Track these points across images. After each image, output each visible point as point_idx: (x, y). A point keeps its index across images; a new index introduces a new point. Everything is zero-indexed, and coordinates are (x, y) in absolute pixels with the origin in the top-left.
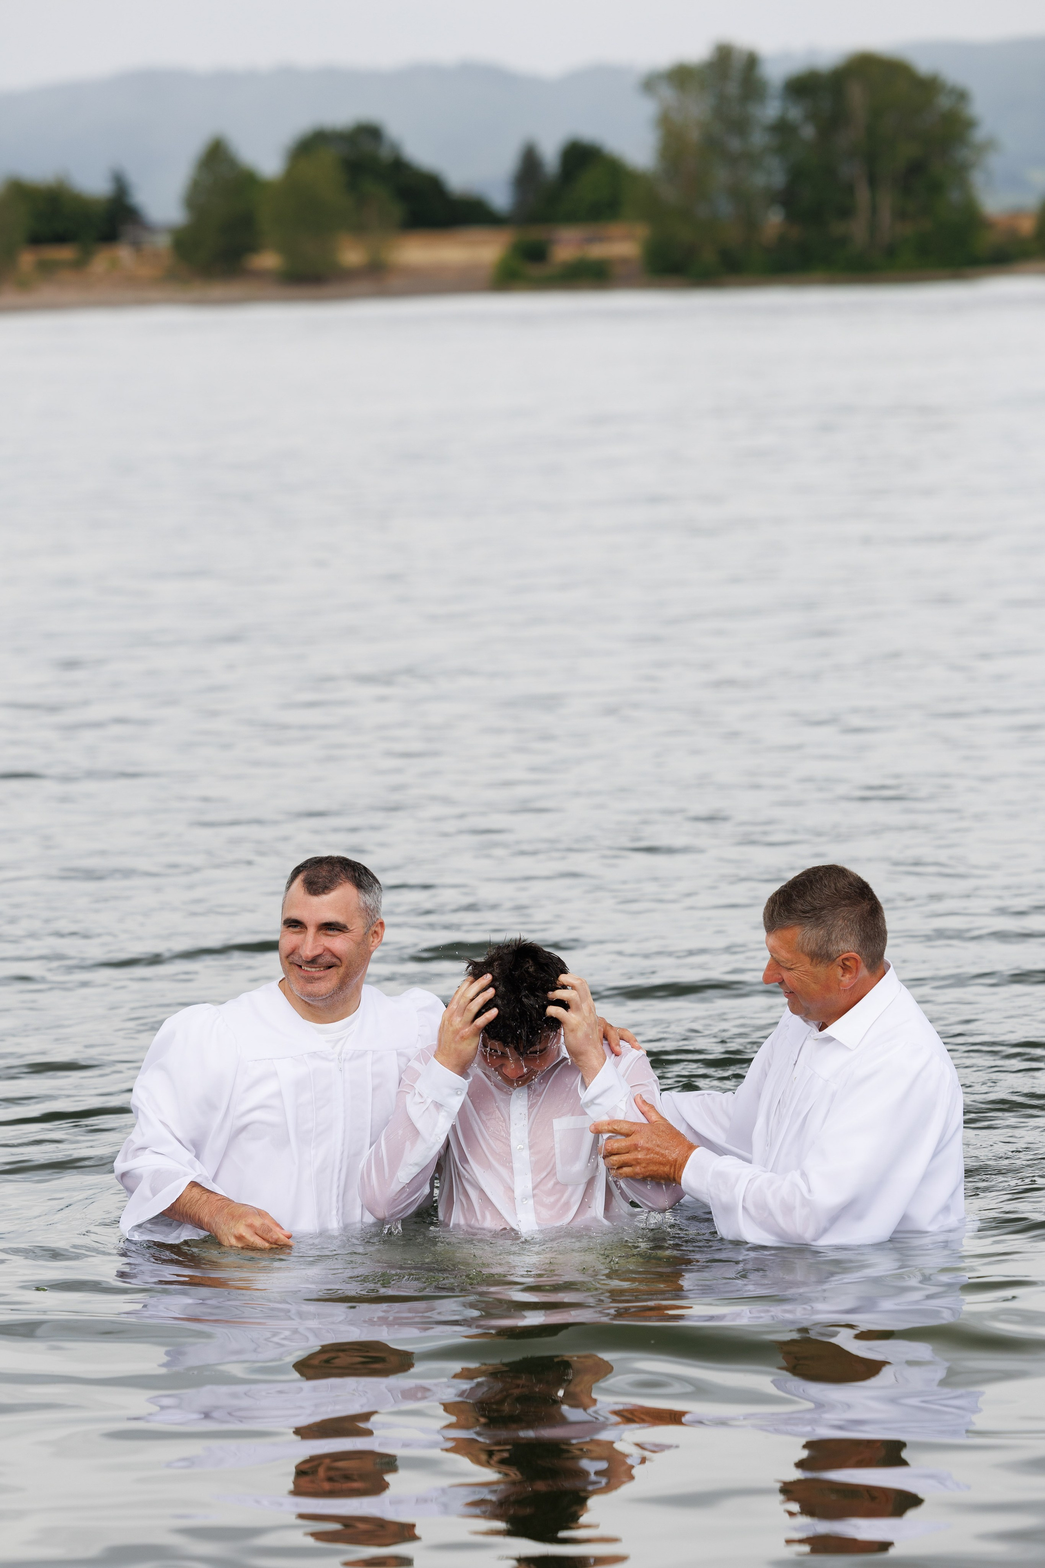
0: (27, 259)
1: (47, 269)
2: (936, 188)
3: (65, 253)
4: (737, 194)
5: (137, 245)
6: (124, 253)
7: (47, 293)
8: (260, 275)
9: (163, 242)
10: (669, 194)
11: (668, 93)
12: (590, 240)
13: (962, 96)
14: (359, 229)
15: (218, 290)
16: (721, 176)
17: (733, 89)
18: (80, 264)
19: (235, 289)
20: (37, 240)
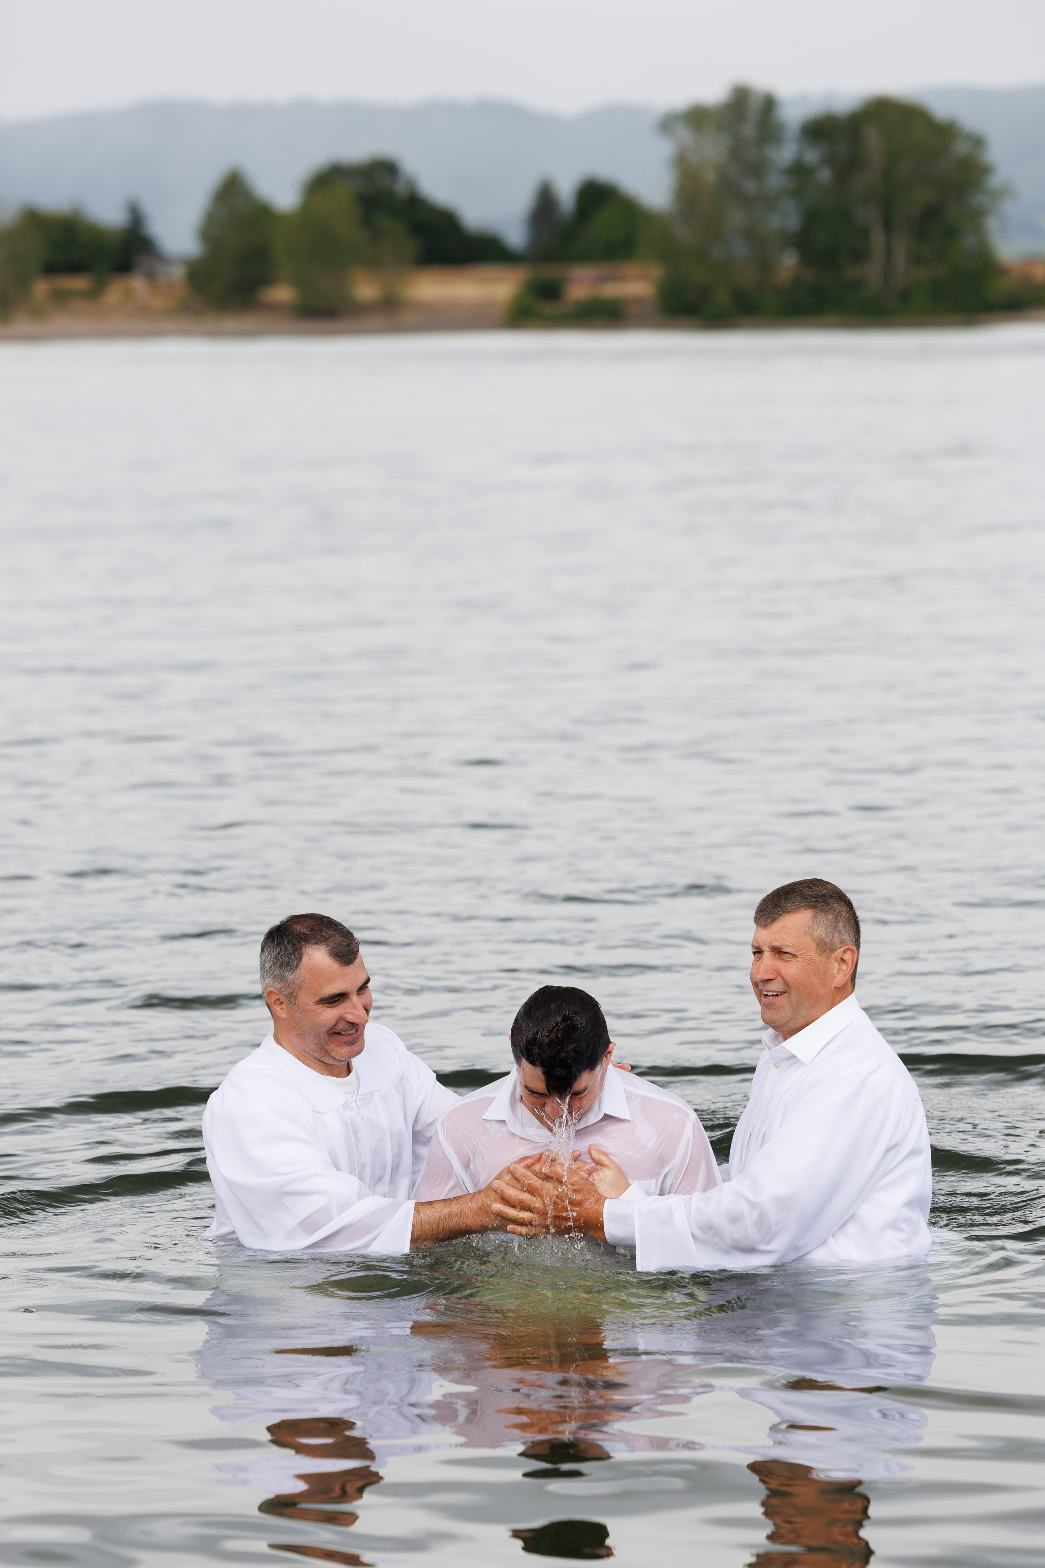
0: (41, 288)
1: (60, 298)
2: (951, 233)
3: (79, 283)
4: (751, 234)
5: (151, 276)
6: (138, 284)
7: (61, 322)
8: (273, 308)
9: (177, 273)
10: (685, 235)
11: (684, 134)
12: (604, 279)
13: (978, 142)
14: (374, 264)
15: (231, 323)
16: (737, 217)
17: (749, 130)
18: (94, 294)
19: (249, 322)
20: (51, 269)
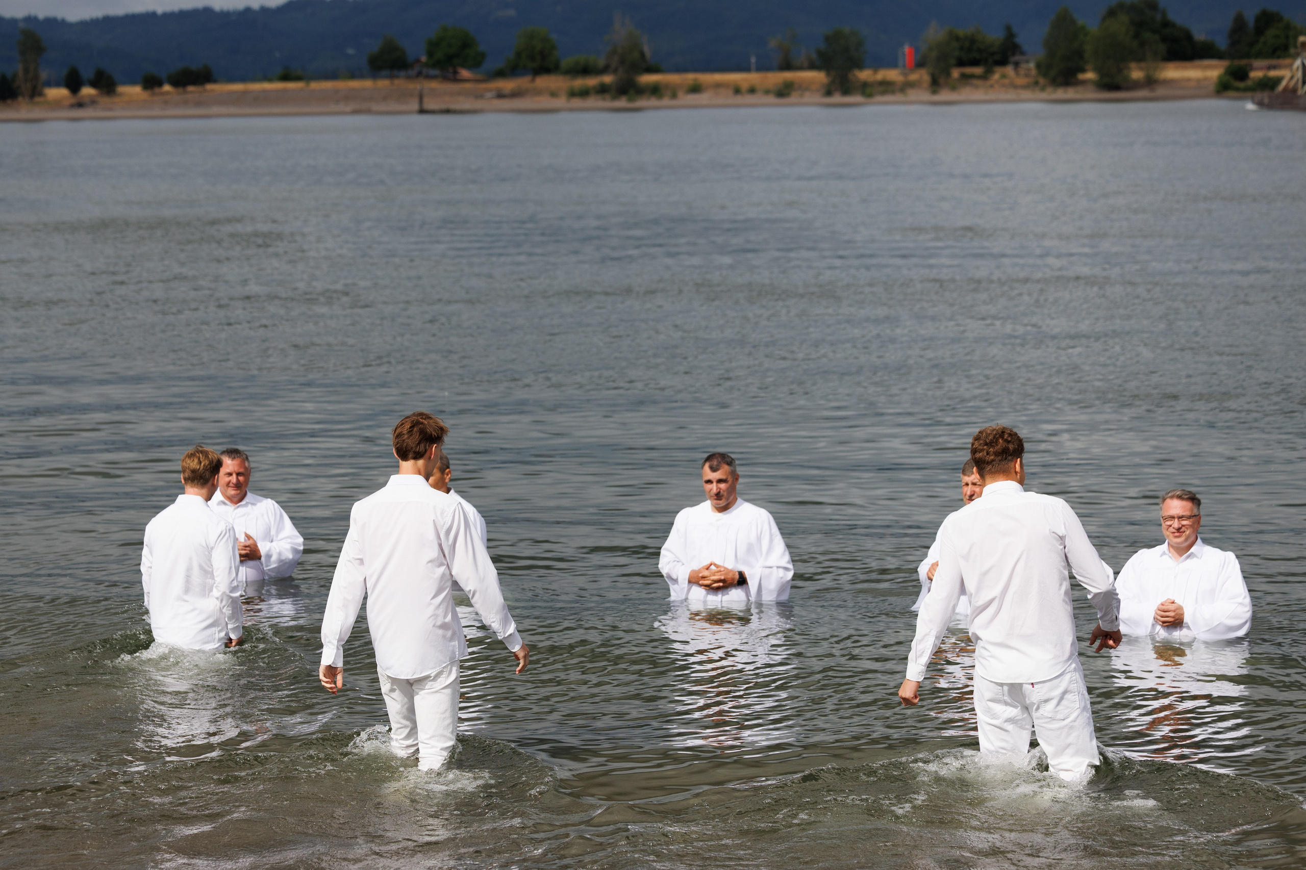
0: (956, 73)
1: (965, 77)
3: (978, 70)
5: (1017, 65)
6: (1009, 70)
7: (966, 93)
8: (1083, 83)
9: (1032, 65)
12: (1270, 68)
14: (1140, 59)
15: (1060, 93)
18: (984, 77)
19: (1070, 93)
20: (961, 63)
